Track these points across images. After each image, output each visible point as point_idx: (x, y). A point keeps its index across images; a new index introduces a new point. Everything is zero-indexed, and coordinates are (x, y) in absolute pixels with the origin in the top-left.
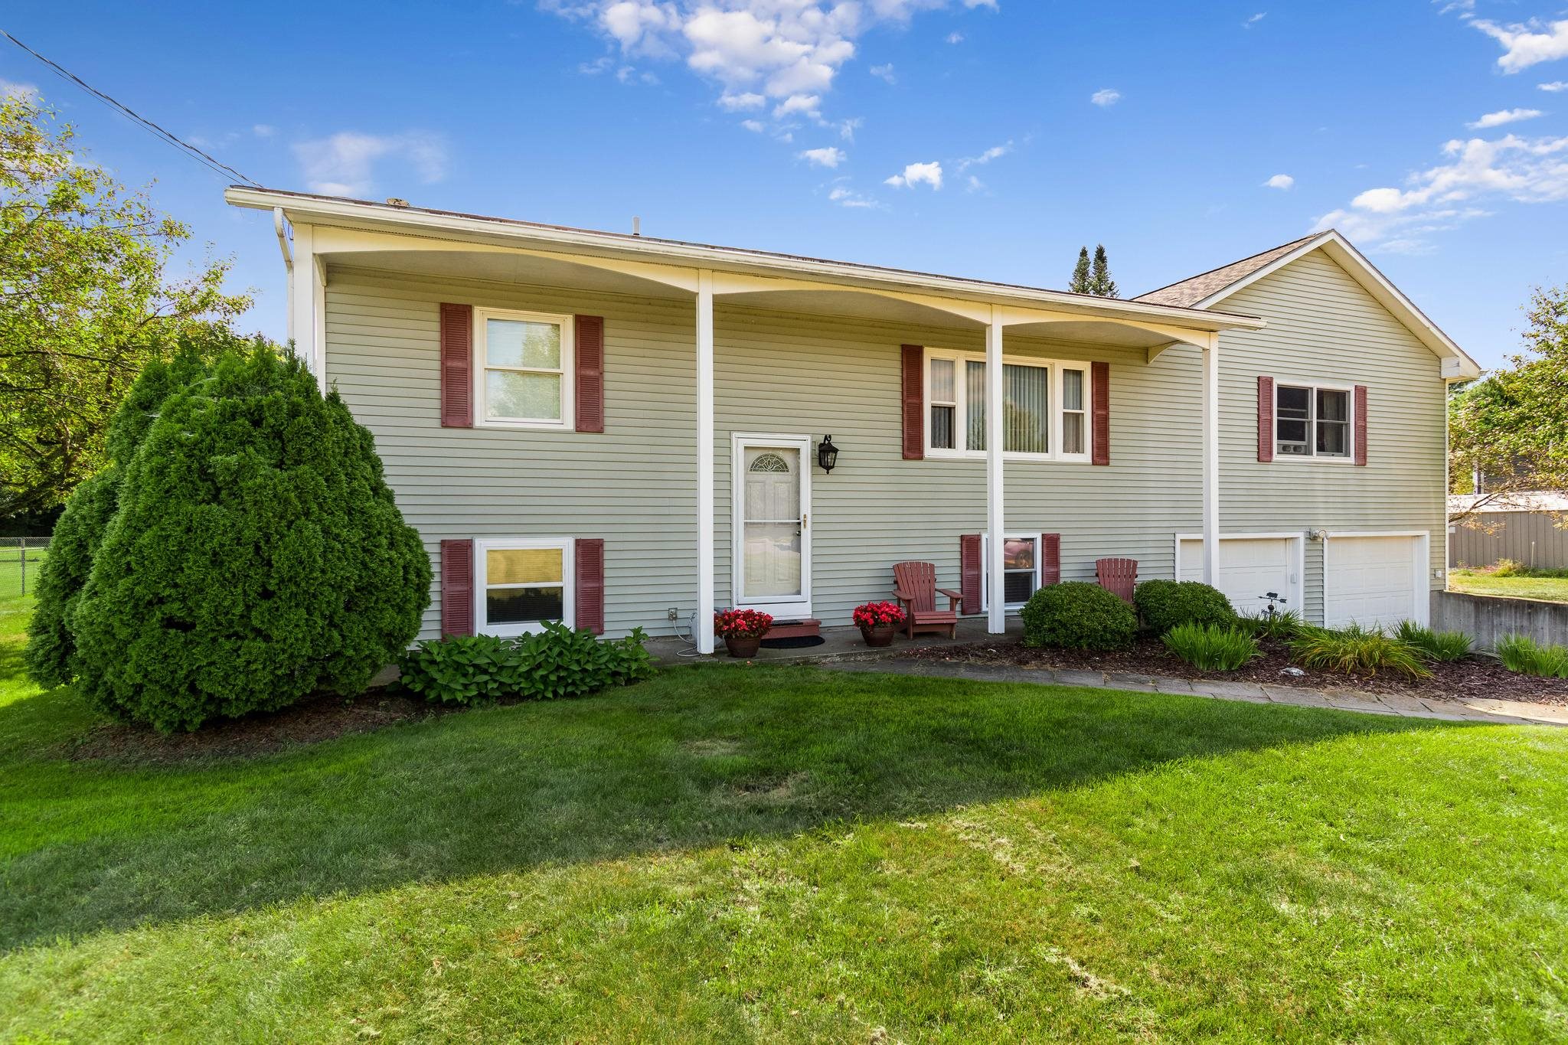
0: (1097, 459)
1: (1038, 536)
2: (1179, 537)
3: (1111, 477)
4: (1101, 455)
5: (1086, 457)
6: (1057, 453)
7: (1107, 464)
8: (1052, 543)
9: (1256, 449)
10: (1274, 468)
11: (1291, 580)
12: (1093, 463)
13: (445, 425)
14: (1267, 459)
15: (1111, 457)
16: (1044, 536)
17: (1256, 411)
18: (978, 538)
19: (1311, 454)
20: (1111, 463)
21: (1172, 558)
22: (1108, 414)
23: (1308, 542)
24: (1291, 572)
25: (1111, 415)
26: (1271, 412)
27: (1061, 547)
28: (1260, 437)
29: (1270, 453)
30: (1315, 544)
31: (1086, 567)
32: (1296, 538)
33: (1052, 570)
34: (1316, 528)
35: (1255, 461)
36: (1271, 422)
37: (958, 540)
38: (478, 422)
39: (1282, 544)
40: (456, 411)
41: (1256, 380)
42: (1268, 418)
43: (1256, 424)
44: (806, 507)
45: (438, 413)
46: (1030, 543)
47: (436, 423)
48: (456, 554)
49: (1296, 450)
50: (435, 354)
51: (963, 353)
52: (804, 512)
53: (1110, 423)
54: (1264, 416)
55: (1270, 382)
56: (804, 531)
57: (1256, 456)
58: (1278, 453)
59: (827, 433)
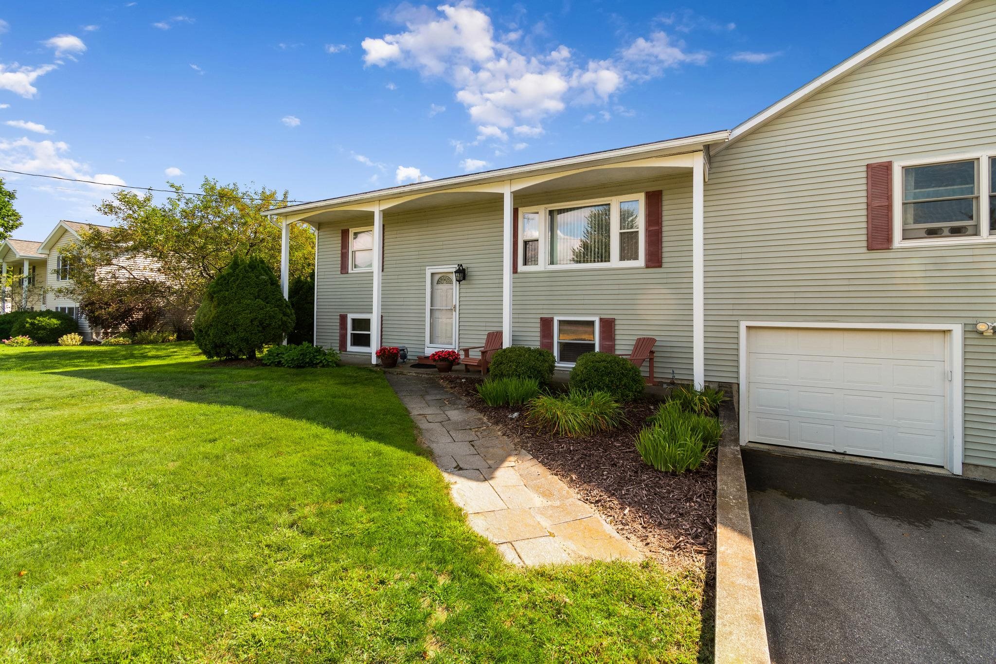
0: (650, 264)
1: (597, 320)
2: (743, 325)
3: (665, 276)
4: (655, 259)
5: (641, 262)
6: (615, 261)
7: (660, 266)
8: (608, 326)
9: (864, 238)
10: (899, 255)
11: (948, 377)
12: (647, 267)
13: (342, 273)
14: (885, 246)
15: (664, 260)
16: (601, 320)
17: (865, 200)
18: (552, 320)
19: (976, 233)
20: (664, 265)
21: (735, 341)
22: (661, 229)
23: (969, 335)
24: (948, 369)
25: (664, 229)
26: (889, 197)
27: (617, 328)
28: (870, 225)
29: (889, 239)
30: (987, 338)
31: (634, 343)
32: (950, 331)
33: (607, 343)
34: (992, 320)
35: (865, 250)
36: (889, 208)
37: (539, 321)
38: (350, 271)
39: (938, 338)
40: (344, 269)
41: (864, 169)
42: (883, 204)
43: (864, 212)
44: (456, 301)
45: (340, 269)
46: (592, 323)
47: (339, 273)
48: (343, 318)
49: (956, 231)
50: (340, 248)
51: (543, 207)
52: (454, 304)
53: (664, 234)
54: (876, 203)
55: (887, 168)
56: (454, 313)
57: (865, 244)
58: (903, 239)
59: (460, 263)
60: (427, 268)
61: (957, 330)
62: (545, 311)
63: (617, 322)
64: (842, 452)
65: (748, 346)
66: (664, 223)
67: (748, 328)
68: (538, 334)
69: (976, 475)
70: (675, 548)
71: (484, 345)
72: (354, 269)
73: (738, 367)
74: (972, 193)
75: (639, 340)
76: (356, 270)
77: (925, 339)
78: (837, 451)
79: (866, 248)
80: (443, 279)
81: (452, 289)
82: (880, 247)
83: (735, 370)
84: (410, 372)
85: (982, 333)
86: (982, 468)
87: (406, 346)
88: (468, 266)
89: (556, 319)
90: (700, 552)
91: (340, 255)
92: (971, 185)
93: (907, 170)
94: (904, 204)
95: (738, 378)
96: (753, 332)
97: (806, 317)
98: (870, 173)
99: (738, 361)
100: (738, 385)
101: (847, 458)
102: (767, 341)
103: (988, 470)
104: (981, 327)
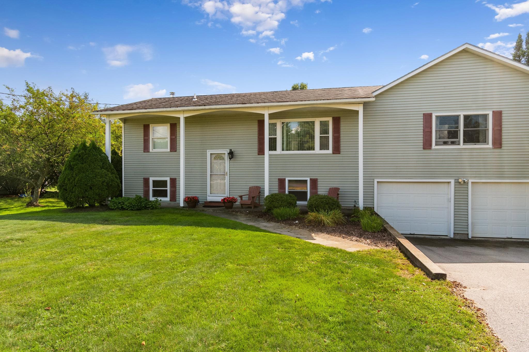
0: (335, 152)
2: (376, 181)
3: (342, 158)
4: (337, 150)
5: (330, 151)
6: (317, 150)
7: (339, 153)
8: (314, 182)
9: (422, 144)
10: (434, 152)
11: (449, 200)
12: (333, 153)
13: (144, 152)
14: (429, 148)
15: (341, 151)
16: (311, 179)
17: (422, 128)
18: (285, 180)
19: (459, 144)
20: (341, 153)
21: (372, 188)
22: (340, 135)
23: (457, 184)
24: (449, 197)
25: (341, 135)
26: (431, 128)
27: (318, 183)
28: (424, 139)
29: (431, 145)
30: (462, 185)
31: (328, 190)
32: (450, 182)
33: (314, 191)
34: (463, 177)
35: (422, 149)
36: (431, 132)
37: (277, 180)
38: (151, 151)
39: (446, 184)
40: (146, 149)
41: (422, 115)
42: (429, 130)
43: (422, 133)
44: (227, 170)
45: (143, 149)
46: (306, 181)
47: (143, 151)
48: (146, 181)
49: (453, 143)
50: (143, 136)
51: (279, 120)
52: (226, 171)
53: (341, 138)
54: (427, 130)
55: (430, 115)
56: (226, 177)
57: (422, 147)
58: (436, 145)
59: (231, 148)
60: (208, 150)
61: (453, 181)
62: (281, 175)
63: (318, 180)
64: (413, 233)
65: (377, 191)
66: (341, 133)
67: (378, 182)
68: (277, 187)
69: (458, 237)
70: (386, 246)
71: (248, 194)
72: (153, 150)
73: (373, 200)
74: (458, 128)
75: (330, 189)
76: (155, 150)
77: (442, 185)
78: (412, 233)
79: (422, 148)
80: (219, 157)
81: (225, 163)
82: (428, 148)
83: (372, 201)
84: (209, 210)
85: (460, 183)
86: (460, 234)
87: (198, 196)
88: (235, 150)
89: (287, 179)
90: (394, 246)
91: (143, 141)
92: (458, 125)
93: (437, 117)
94: (436, 131)
95: (373, 205)
96: (379, 184)
97: (401, 177)
98: (424, 117)
99: (373, 197)
100: (374, 208)
101: (415, 236)
102: (385, 187)
103: (461, 235)
104: (460, 180)
